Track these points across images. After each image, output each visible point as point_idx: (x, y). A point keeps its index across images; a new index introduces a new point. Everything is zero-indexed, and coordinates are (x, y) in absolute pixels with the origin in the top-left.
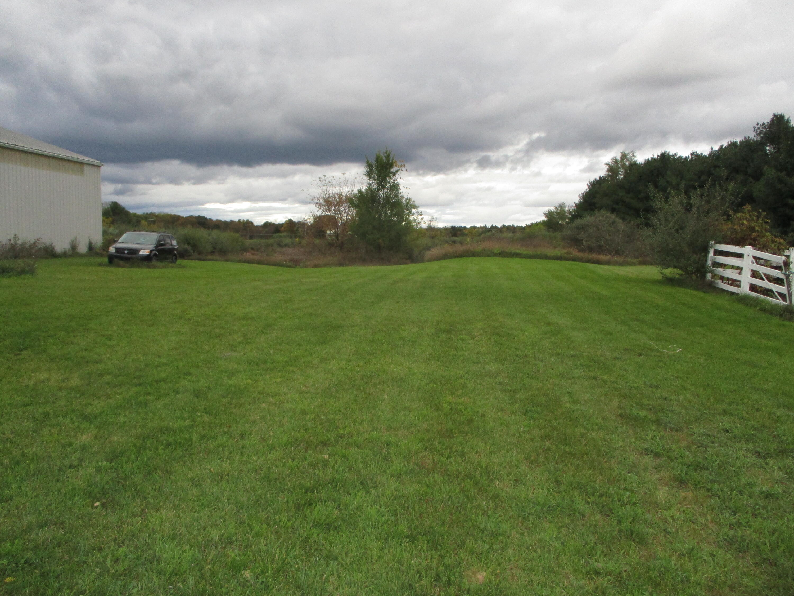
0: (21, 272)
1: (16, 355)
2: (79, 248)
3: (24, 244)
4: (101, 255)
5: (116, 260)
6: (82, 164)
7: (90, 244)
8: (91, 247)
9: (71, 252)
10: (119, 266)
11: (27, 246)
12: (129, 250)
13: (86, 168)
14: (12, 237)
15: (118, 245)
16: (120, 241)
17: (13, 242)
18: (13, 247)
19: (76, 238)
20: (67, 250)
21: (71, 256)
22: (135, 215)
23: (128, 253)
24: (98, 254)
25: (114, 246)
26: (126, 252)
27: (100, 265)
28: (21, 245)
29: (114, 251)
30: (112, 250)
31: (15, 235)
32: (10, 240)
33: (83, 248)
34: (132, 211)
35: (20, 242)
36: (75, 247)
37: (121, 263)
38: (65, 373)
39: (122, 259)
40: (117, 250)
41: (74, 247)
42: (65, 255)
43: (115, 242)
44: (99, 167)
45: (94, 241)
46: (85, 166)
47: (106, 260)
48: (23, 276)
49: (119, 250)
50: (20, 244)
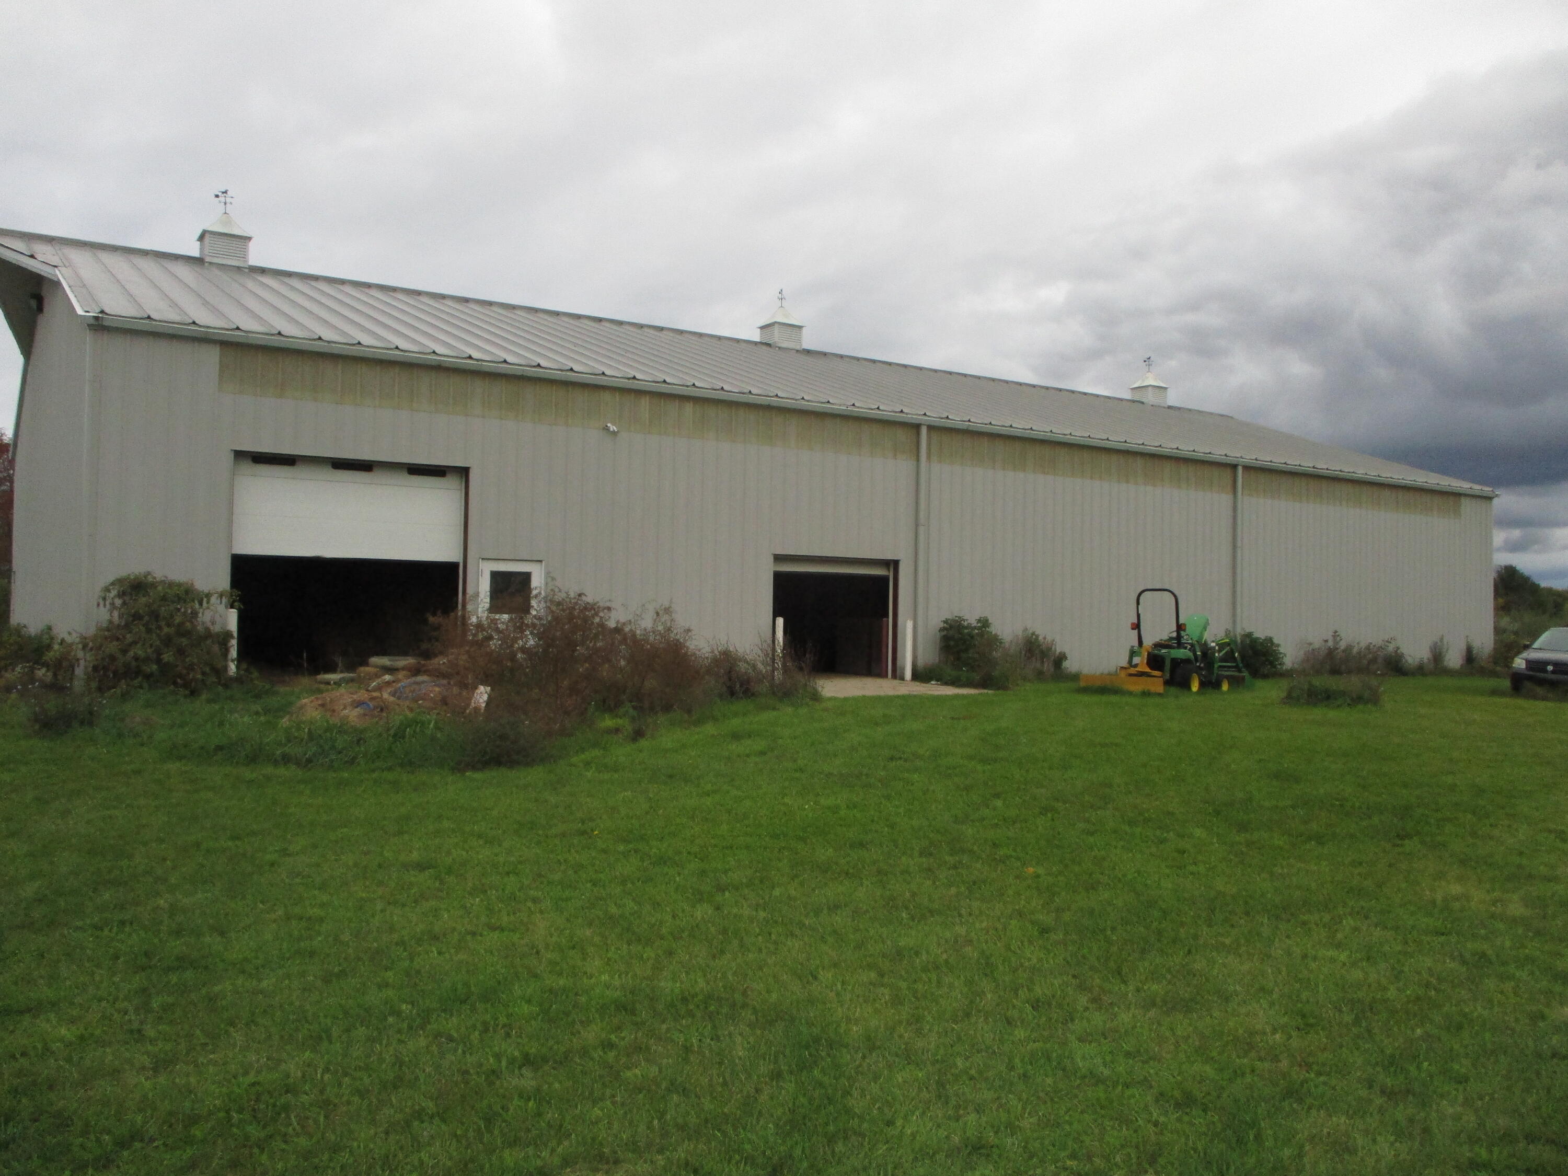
0: (1357, 700)
1: (1395, 845)
2: (1447, 658)
3: (1349, 648)
4: (1493, 674)
5: (1528, 685)
6: (1457, 495)
7: (1469, 650)
8: (1470, 657)
9: (1432, 666)
10: (1535, 697)
11: (1355, 650)
12: (1556, 664)
13: (1465, 502)
14: (1329, 636)
15: (1533, 655)
16: (1536, 645)
17: (1330, 644)
18: (1331, 653)
19: (1442, 639)
20: (1425, 660)
21: (1433, 673)
22: (1550, 591)
23: (1553, 672)
24: (1483, 672)
25: (1525, 655)
26: (1550, 668)
27: (1494, 692)
28: (1344, 651)
29: (1524, 666)
30: (1519, 663)
31: (1336, 632)
32: (1326, 641)
33: (1454, 659)
34: (1543, 584)
35: (1343, 645)
36: (1440, 654)
37: (1540, 690)
38: (1493, 890)
39: (1541, 682)
40: (1530, 663)
41: (1437, 656)
42: (1420, 671)
43: (1526, 647)
44: (1490, 499)
45: (1476, 644)
46: (1463, 500)
47: (1506, 683)
48: (1360, 707)
49: (1536, 666)
50: (1342, 648)
